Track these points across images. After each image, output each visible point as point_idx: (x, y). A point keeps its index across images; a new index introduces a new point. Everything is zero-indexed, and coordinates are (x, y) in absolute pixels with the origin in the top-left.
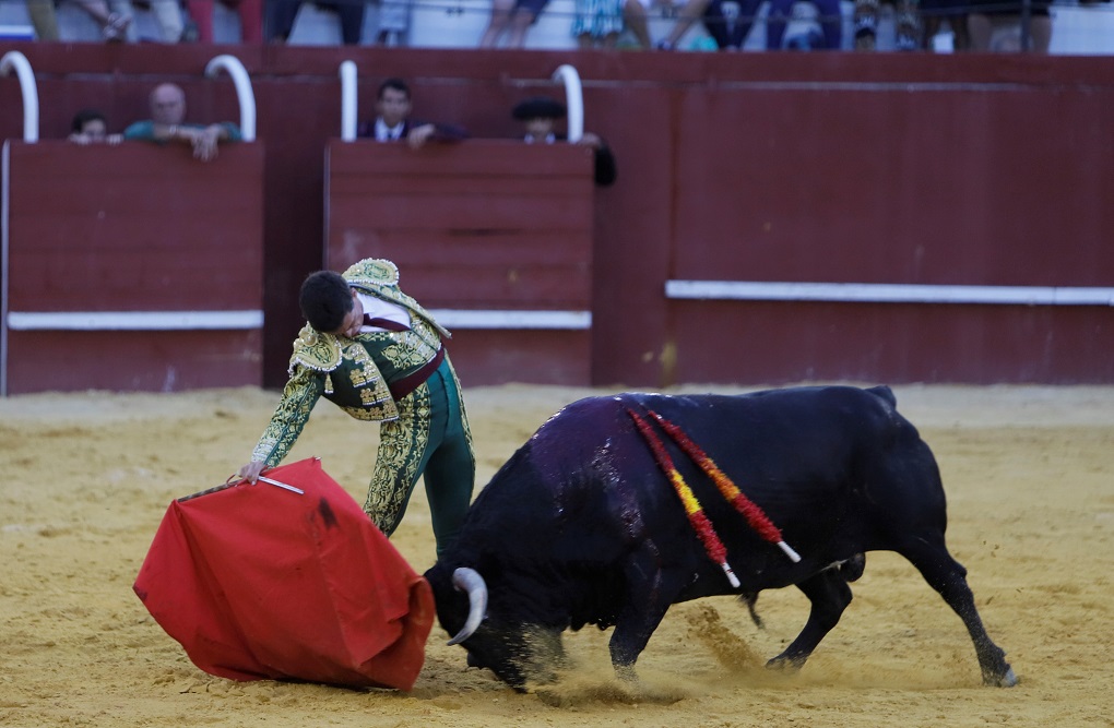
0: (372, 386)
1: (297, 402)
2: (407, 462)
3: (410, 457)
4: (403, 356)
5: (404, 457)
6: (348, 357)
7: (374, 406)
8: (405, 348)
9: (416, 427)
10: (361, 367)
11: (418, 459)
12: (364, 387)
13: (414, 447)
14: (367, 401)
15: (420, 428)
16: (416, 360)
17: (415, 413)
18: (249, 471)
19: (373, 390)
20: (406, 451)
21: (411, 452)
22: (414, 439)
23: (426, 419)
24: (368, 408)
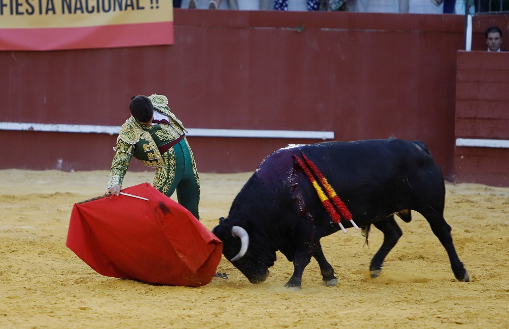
0: (152, 151)
1: (124, 161)
2: (164, 185)
3: (165, 183)
4: (164, 135)
5: (162, 182)
6: (142, 138)
7: (153, 160)
8: (165, 132)
9: (169, 170)
10: (148, 143)
11: (170, 184)
12: (149, 152)
13: (168, 179)
14: (151, 158)
15: (171, 170)
16: (170, 137)
17: (168, 162)
18: (115, 190)
19: (153, 153)
20: (164, 180)
21: (166, 181)
22: (168, 174)
23: (174, 166)
24: (151, 161)
